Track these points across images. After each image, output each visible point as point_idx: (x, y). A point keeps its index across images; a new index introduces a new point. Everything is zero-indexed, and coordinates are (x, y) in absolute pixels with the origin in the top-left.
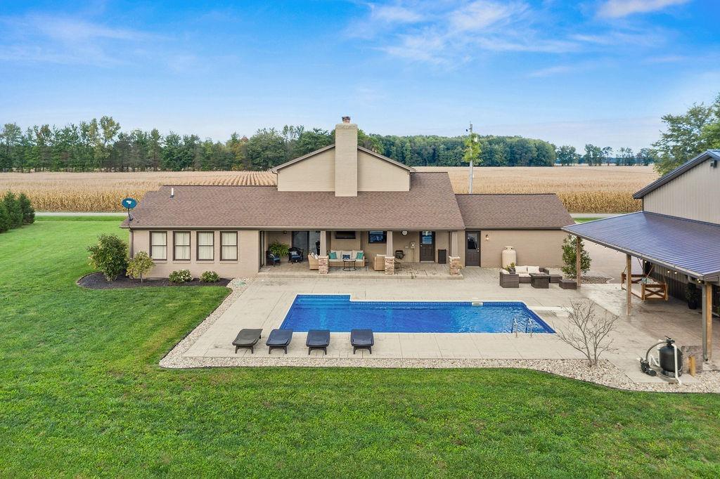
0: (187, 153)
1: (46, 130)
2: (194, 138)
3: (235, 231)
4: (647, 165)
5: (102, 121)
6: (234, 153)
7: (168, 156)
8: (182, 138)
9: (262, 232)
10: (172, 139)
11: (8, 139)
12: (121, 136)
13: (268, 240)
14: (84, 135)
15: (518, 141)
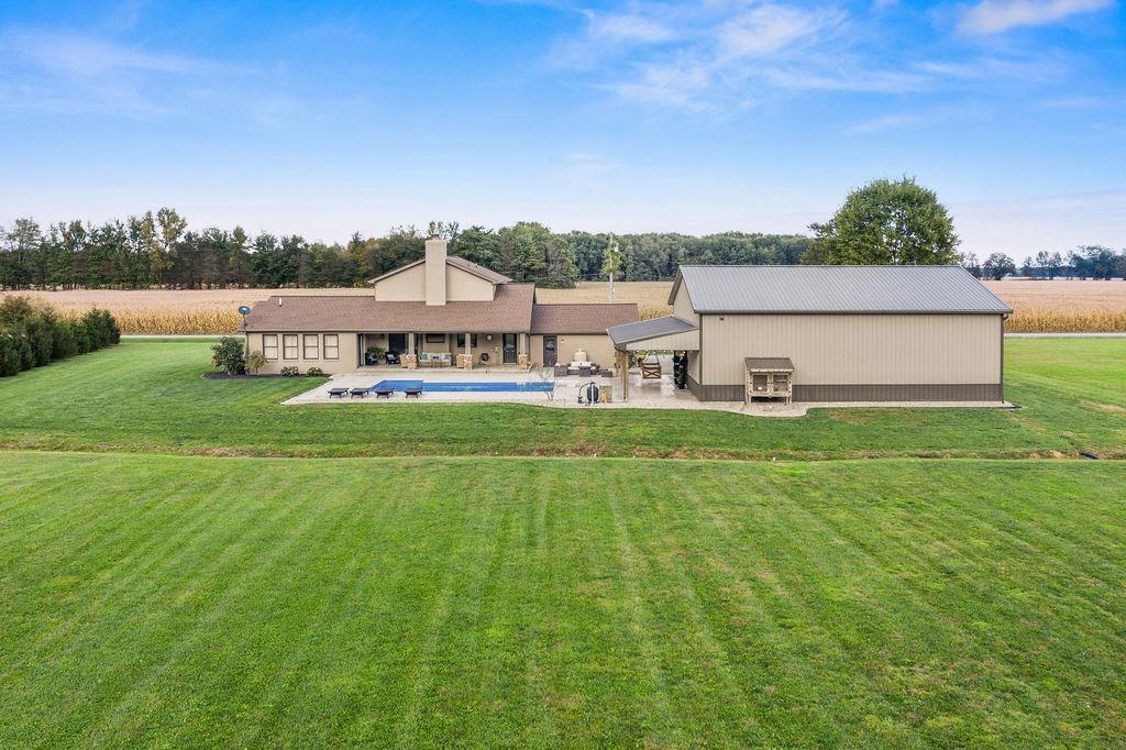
0: (286, 262)
1: (77, 228)
2: (296, 240)
3: (335, 333)
4: (999, 279)
5: (160, 214)
6: (356, 262)
7: (259, 266)
8: (280, 240)
9: (360, 335)
10: (265, 242)
11: (21, 241)
12: (189, 237)
13: (368, 343)
14: (134, 236)
15: (798, 242)
